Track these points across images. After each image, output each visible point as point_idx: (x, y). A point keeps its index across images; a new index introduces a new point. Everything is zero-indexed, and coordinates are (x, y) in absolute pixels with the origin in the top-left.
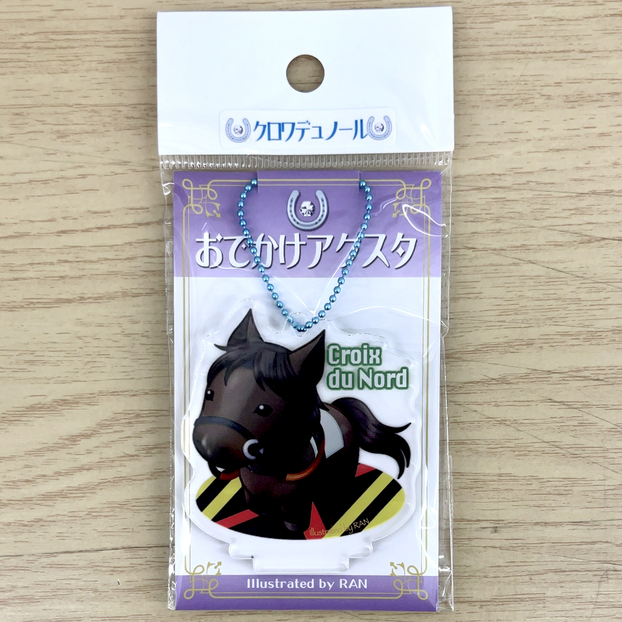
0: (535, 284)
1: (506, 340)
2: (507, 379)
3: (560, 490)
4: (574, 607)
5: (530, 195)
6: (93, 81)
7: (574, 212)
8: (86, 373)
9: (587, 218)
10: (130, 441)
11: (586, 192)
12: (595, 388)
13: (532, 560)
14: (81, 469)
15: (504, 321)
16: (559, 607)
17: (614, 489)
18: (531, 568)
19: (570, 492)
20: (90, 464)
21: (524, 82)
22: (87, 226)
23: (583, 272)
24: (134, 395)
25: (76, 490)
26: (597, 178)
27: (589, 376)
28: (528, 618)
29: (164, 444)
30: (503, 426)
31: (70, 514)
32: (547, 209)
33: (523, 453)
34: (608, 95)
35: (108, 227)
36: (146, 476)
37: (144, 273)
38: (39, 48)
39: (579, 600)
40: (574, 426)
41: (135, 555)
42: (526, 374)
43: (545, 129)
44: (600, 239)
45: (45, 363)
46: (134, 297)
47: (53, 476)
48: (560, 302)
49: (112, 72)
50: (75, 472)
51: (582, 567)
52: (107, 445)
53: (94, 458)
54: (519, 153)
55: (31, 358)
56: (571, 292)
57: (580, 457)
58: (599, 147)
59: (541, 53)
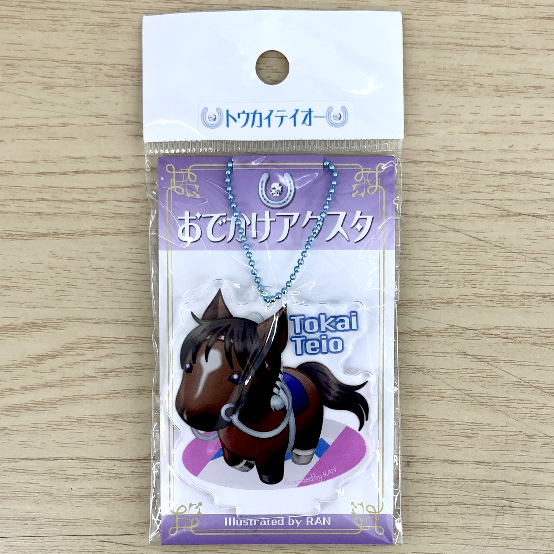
0: (457, 250)
1: (429, 297)
2: (428, 333)
3: (467, 432)
4: (472, 537)
5: (458, 170)
6: (80, 41)
7: (496, 188)
8: (55, 300)
9: (507, 195)
10: (91, 364)
11: (508, 171)
12: (504, 345)
13: (438, 493)
14: (45, 385)
15: (428, 281)
16: (459, 536)
17: (515, 435)
18: (437, 500)
19: (476, 435)
20: (54, 381)
21: (460, 71)
22: (65, 170)
23: (500, 243)
24: (97, 323)
25: (40, 404)
26: (518, 161)
27: (500, 335)
28: (431, 543)
29: (120, 368)
30: (421, 373)
31: (33, 425)
32: (473, 184)
33: (437, 398)
34: (533, 88)
35: (83, 172)
36: (102, 396)
37: (113, 215)
38: (32, 8)
39: (477, 531)
40: (483, 377)
41: (88, 465)
42: (444, 329)
43: (475, 114)
44: (517, 214)
45: (19, 288)
46: (102, 235)
47: (20, 390)
48: (478, 268)
49: (96, 34)
50: (39, 388)
51: (481, 501)
52: (70, 366)
53: (57, 377)
54: (451, 133)
55: (8, 283)
56: (489, 259)
57: (486, 405)
58: (522, 133)
59: (476, 46)
